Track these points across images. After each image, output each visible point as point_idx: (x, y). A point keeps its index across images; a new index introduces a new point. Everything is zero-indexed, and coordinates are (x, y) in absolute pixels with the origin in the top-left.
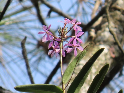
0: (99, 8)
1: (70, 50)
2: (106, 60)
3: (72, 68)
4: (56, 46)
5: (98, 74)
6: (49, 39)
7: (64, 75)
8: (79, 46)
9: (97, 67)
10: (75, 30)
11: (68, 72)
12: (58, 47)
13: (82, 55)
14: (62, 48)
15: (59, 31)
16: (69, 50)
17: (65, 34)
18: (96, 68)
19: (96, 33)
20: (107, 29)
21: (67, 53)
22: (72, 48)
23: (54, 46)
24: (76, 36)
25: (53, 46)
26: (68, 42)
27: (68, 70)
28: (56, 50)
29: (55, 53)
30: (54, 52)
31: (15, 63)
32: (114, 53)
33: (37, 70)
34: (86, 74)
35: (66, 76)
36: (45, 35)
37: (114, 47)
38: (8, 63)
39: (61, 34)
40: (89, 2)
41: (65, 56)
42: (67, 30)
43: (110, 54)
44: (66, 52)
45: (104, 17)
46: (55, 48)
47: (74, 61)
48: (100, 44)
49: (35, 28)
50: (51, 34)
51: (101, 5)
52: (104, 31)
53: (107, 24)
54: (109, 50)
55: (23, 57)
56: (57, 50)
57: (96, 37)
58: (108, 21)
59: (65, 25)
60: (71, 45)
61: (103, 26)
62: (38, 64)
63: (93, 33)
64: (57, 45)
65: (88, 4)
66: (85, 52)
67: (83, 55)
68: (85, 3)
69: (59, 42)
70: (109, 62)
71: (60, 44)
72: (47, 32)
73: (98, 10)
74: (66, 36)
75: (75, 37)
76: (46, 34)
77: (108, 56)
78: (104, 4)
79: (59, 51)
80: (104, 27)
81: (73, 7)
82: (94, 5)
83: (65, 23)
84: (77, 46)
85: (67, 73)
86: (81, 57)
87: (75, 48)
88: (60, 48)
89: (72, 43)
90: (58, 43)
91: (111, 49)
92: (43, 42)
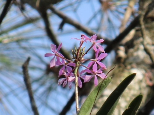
0: (130, 18)
1: (89, 79)
2: (140, 89)
3: (91, 101)
4: (69, 73)
5: (128, 108)
6: (59, 64)
7: (81, 111)
8: (101, 73)
9: (128, 99)
10: (96, 51)
11: (86, 107)
12: (72, 74)
13: (105, 84)
14: (78, 76)
15: (74, 52)
16: (87, 78)
17: (81, 56)
18: (126, 101)
19: (126, 52)
20: (142, 47)
21: (84, 82)
22: (91, 76)
23: (67, 72)
24: (97, 59)
25: (65, 73)
26: (86, 67)
27: (86, 104)
28: (69, 78)
29: (68, 82)
30: (66, 81)
31: (16, 95)
32: (151, 80)
33: (46, 104)
34: (111, 109)
35: (83, 113)
36: (54, 57)
37: (151, 71)
38: (6, 95)
39: (77, 56)
40: (117, 11)
41: (81, 86)
42: (84, 51)
43: (146, 81)
44: (82, 80)
45: (137, 31)
46: (68, 76)
47: (95, 92)
48: (132, 68)
49: (43, 47)
50: (62, 57)
51: (133, 14)
52: (138, 49)
53: (141, 39)
54: (144, 75)
55: (25, 88)
56: (71, 79)
57: (127, 58)
58: (142, 36)
59: (82, 43)
60: (89, 72)
61: (135, 42)
62: (47, 97)
63: (122, 53)
64: (71, 72)
65: (116, 13)
66: (109, 80)
67: (107, 84)
68: (112, 11)
69: (73, 67)
70: (145, 93)
71: (75, 70)
72: (57, 54)
73: (128, 21)
74: (83, 58)
75: (95, 60)
76: (56, 56)
77: (144, 84)
78: (137, 13)
79: (73, 80)
80: (137, 44)
81: (94, 17)
82: (123, 14)
83: (82, 41)
84: (98, 73)
85: (84, 108)
86: (104, 87)
87: (95, 76)
88: (75, 76)
89: (91, 68)
90: (71, 69)
91: (147, 74)
92: (51, 67)
